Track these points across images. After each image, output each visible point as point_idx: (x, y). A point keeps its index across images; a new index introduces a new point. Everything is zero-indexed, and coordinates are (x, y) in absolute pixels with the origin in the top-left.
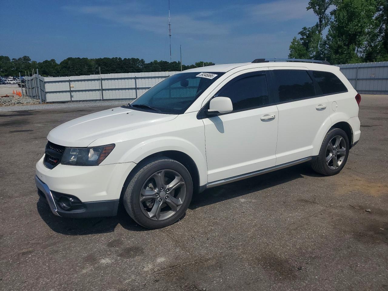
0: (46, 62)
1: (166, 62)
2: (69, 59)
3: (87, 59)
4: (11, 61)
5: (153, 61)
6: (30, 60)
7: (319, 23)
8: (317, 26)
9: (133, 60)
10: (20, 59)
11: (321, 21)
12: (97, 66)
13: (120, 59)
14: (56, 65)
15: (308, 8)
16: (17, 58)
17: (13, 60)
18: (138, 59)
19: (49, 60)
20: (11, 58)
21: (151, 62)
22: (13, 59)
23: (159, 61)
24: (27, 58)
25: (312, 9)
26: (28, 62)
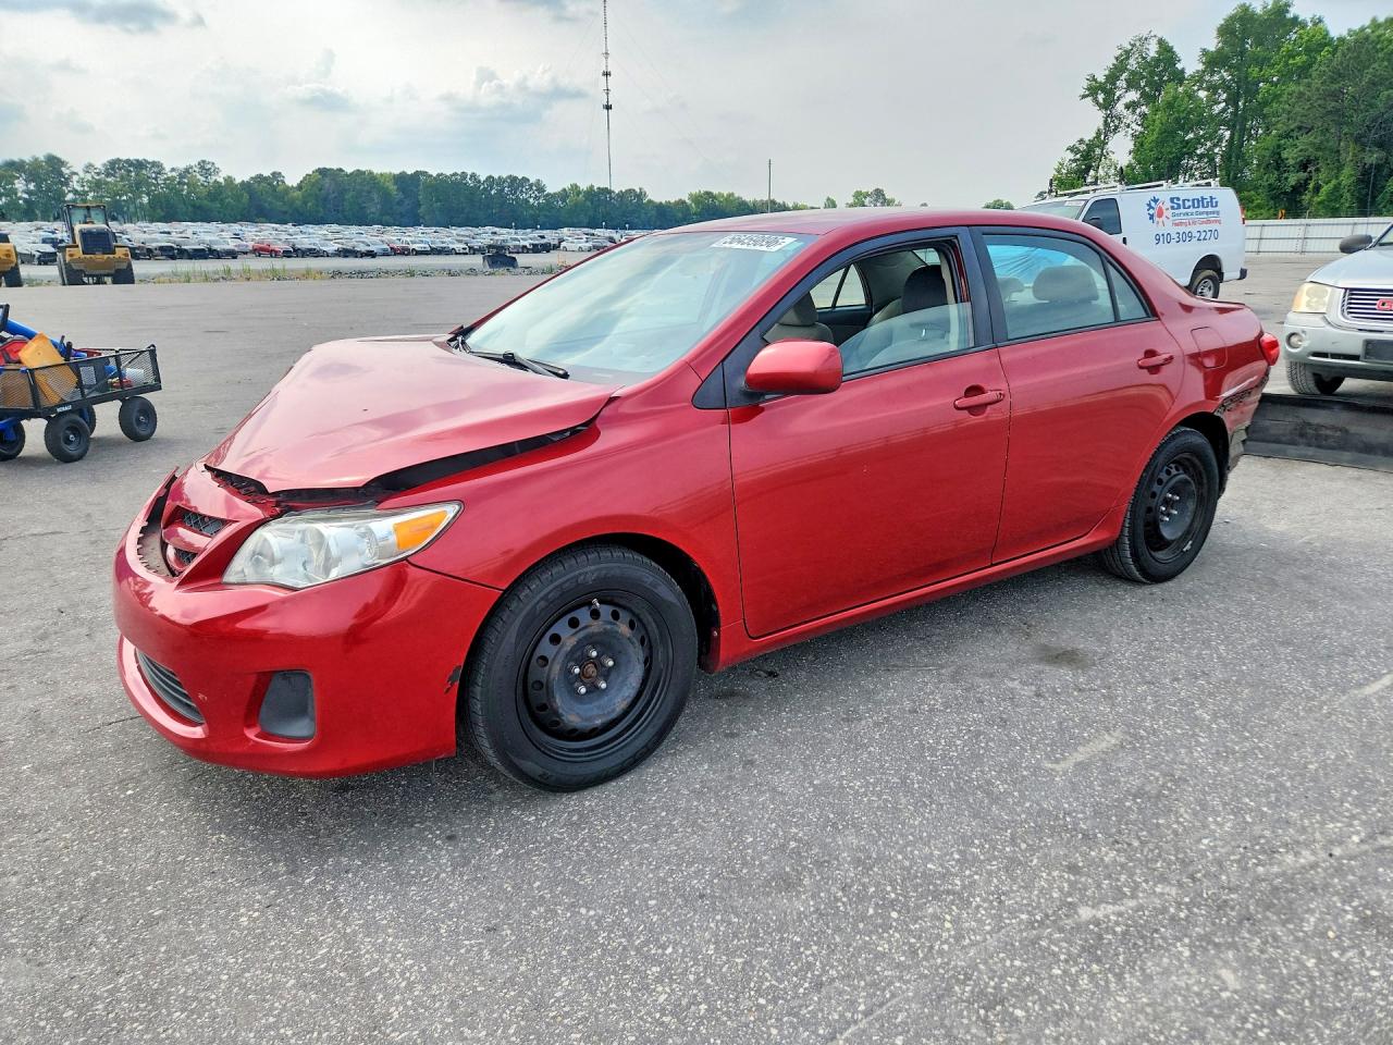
0: (260, 179)
1: (607, 191)
2: (323, 172)
3: (371, 173)
4: (170, 175)
5: (567, 186)
6: (217, 171)
7: (1102, 127)
8: (1099, 133)
9: (513, 179)
10: (187, 170)
11: (1106, 124)
12: (401, 196)
13: (473, 176)
14: (288, 190)
15: (1084, 97)
16: (182, 166)
17: (174, 174)
18: (525, 180)
19: (267, 173)
20: (167, 168)
21: (564, 190)
22: (173, 170)
23: (583, 186)
24: (209, 166)
25: (1090, 98)
26: (214, 178)
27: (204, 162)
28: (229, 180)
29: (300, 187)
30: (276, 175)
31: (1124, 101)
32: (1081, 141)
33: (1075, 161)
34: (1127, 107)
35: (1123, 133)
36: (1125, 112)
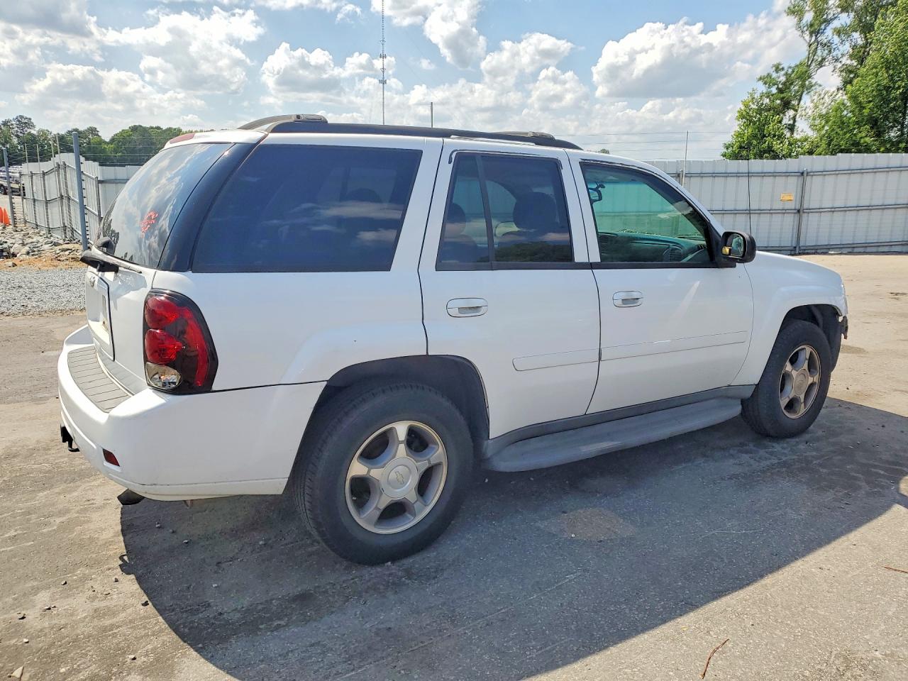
0: (75, 132)
2: (135, 129)
6: (32, 126)
7: (804, 60)
11: (810, 53)
19: (83, 128)
24: (26, 121)
26: (29, 130)
27: (21, 117)
28: (44, 133)
29: (113, 140)
30: (93, 131)
31: (836, 24)
32: (778, 68)
33: (768, 95)
34: (838, 32)
35: (831, 67)
36: (836, 39)
